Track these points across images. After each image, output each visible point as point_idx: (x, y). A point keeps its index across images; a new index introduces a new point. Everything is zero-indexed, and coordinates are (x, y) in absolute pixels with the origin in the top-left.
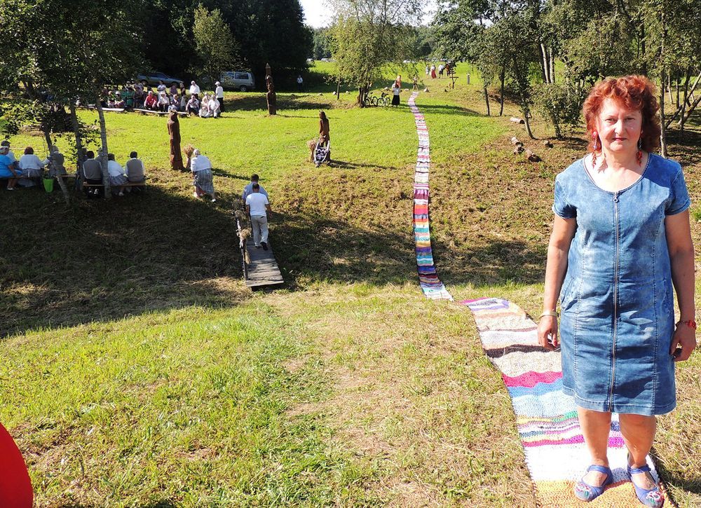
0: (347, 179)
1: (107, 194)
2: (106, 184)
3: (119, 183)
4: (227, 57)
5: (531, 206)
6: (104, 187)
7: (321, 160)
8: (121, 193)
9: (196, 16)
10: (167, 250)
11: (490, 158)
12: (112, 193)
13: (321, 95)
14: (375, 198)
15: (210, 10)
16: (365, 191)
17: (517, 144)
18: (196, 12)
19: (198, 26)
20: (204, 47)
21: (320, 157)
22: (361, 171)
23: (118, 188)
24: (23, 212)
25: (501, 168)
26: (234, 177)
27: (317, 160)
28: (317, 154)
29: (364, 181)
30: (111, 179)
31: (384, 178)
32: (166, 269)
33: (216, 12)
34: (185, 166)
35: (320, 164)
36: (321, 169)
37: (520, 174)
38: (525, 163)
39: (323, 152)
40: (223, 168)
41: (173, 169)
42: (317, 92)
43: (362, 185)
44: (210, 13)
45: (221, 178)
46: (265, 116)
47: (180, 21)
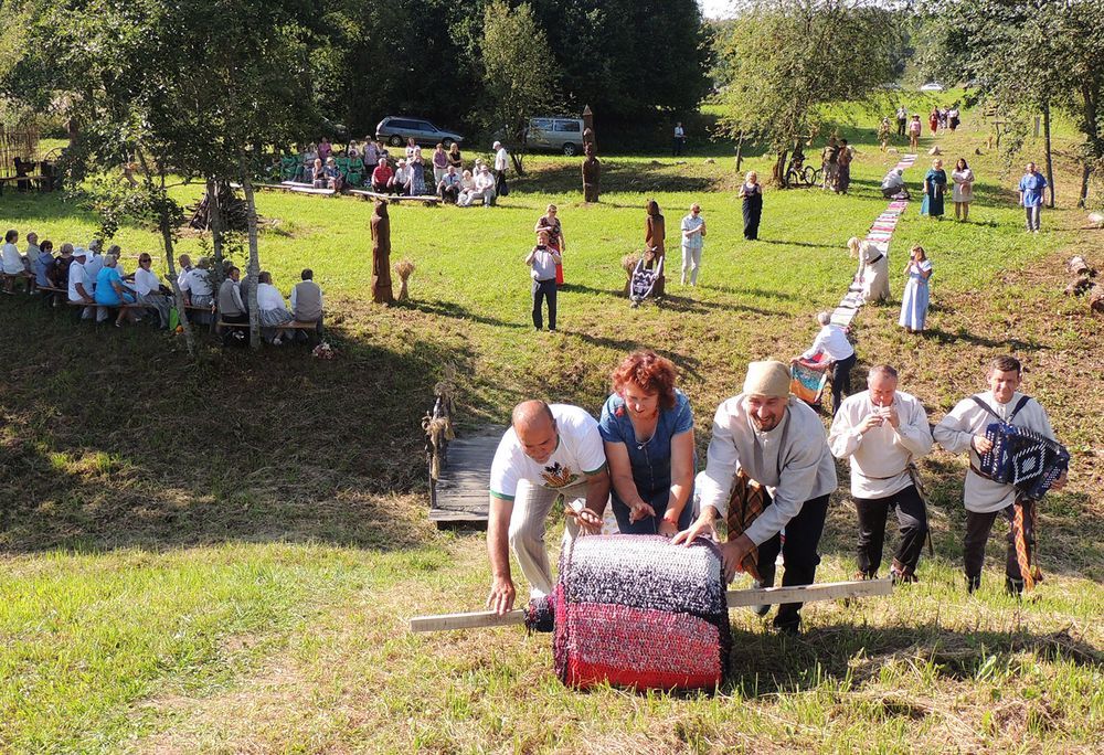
0: (684, 334)
1: (254, 341)
2: (253, 323)
3: (274, 323)
4: (537, 92)
5: (1067, 409)
6: (249, 328)
7: (643, 294)
8: (277, 340)
9: (487, 16)
10: (329, 443)
11: (1003, 302)
12: (263, 339)
13: (712, 162)
14: (730, 373)
15: (513, 6)
16: (714, 357)
17: (1081, 271)
18: (488, 11)
19: (491, 33)
20: (498, 75)
21: (640, 287)
22: (717, 318)
23: (273, 330)
24: (126, 363)
25: (1023, 323)
26: (477, 319)
27: (635, 293)
28: (636, 282)
29: (717, 338)
30: (261, 314)
31: (758, 335)
32: (317, 476)
33: (523, 10)
34: (396, 295)
35: (639, 301)
36: (640, 311)
37: (1062, 339)
38: (1083, 314)
39: (648, 279)
40: (462, 302)
41: (375, 300)
42: (705, 156)
43: (710, 345)
44: (512, 10)
45: (451, 319)
46: (577, 206)
47: (463, 27)
